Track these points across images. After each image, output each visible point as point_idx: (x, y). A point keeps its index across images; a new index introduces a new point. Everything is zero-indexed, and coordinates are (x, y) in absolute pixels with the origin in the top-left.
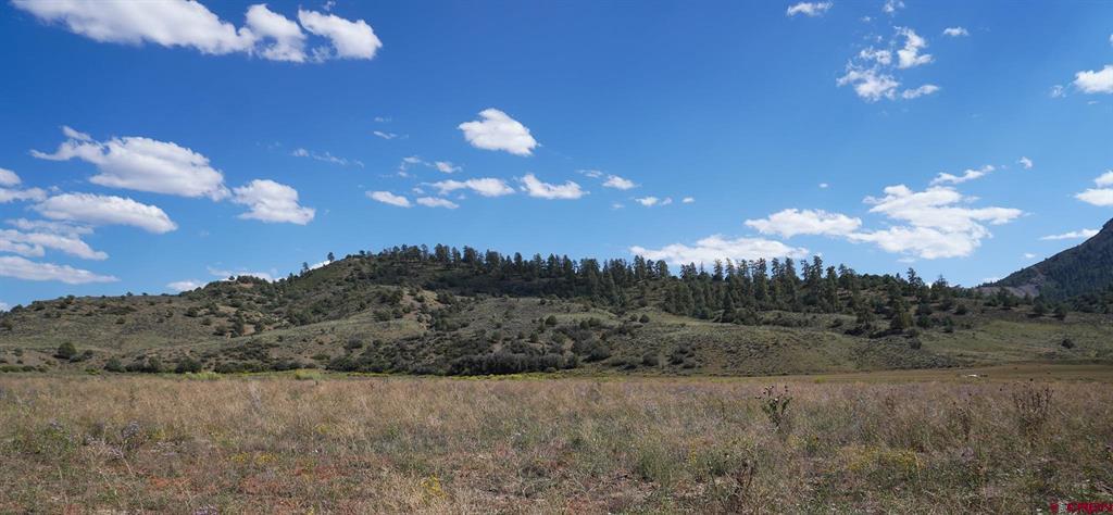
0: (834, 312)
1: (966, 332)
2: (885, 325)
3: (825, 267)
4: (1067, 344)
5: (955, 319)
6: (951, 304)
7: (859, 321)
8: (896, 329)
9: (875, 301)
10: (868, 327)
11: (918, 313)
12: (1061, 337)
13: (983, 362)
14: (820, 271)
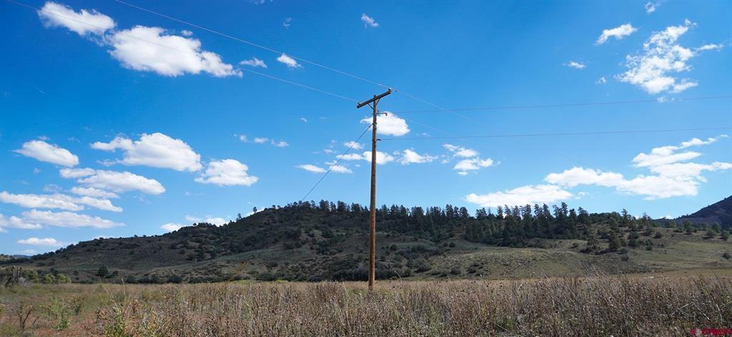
0: (574, 238)
1: (660, 249)
2: (605, 246)
3: (569, 209)
4: (726, 256)
5: (654, 241)
6: (651, 231)
7: (588, 244)
8: (613, 248)
9: (601, 231)
10: (595, 248)
11: (629, 238)
12: (724, 251)
13: (667, 268)
14: (566, 212)
